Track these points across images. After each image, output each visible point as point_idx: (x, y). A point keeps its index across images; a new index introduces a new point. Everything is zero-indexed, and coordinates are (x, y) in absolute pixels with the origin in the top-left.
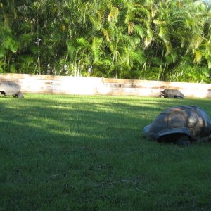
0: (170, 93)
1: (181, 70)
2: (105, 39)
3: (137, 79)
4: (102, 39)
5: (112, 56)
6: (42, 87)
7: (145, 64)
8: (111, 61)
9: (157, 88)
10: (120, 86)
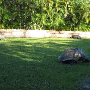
0: (75, 36)
1: (80, 26)
2: (48, 14)
4: (46, 14)
6: (22, 35)
7: (65, 24)
9: (70, 34)
10: (54, 33)
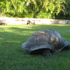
3: (24, 18)
5: (14, 9)
7: (27, 12)
8: (14, 11)
10: (18, 20)
